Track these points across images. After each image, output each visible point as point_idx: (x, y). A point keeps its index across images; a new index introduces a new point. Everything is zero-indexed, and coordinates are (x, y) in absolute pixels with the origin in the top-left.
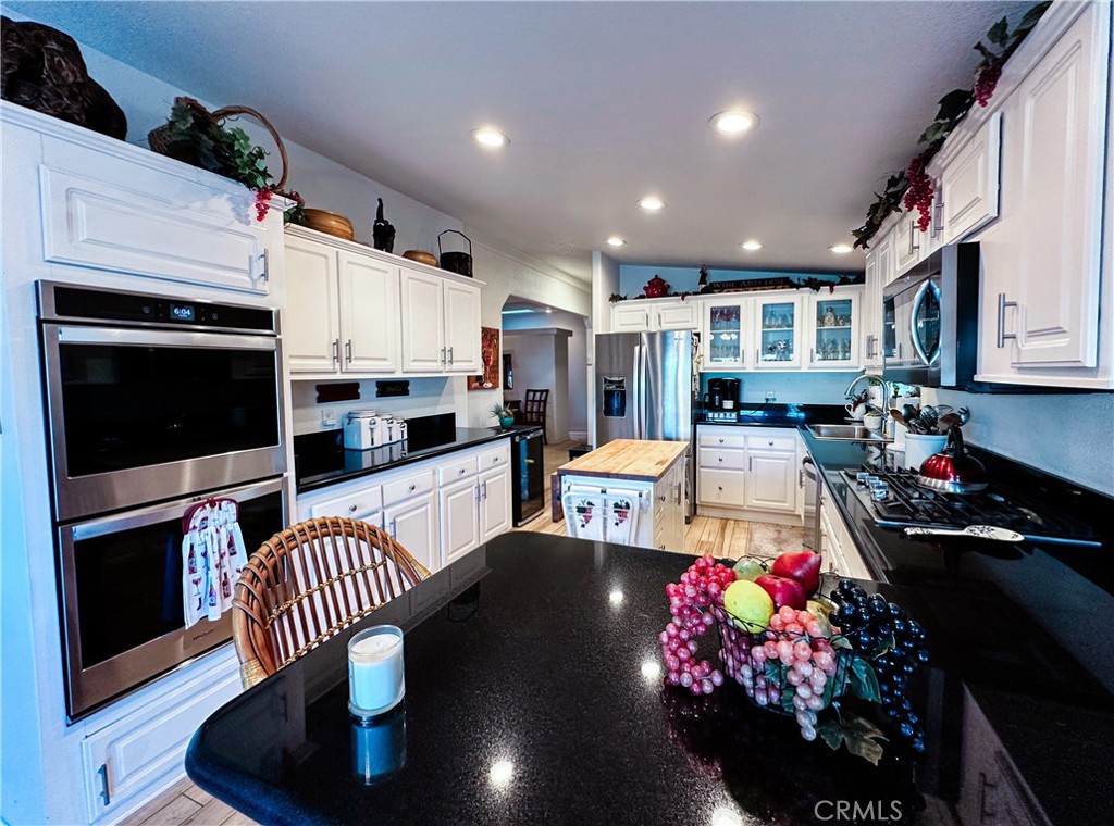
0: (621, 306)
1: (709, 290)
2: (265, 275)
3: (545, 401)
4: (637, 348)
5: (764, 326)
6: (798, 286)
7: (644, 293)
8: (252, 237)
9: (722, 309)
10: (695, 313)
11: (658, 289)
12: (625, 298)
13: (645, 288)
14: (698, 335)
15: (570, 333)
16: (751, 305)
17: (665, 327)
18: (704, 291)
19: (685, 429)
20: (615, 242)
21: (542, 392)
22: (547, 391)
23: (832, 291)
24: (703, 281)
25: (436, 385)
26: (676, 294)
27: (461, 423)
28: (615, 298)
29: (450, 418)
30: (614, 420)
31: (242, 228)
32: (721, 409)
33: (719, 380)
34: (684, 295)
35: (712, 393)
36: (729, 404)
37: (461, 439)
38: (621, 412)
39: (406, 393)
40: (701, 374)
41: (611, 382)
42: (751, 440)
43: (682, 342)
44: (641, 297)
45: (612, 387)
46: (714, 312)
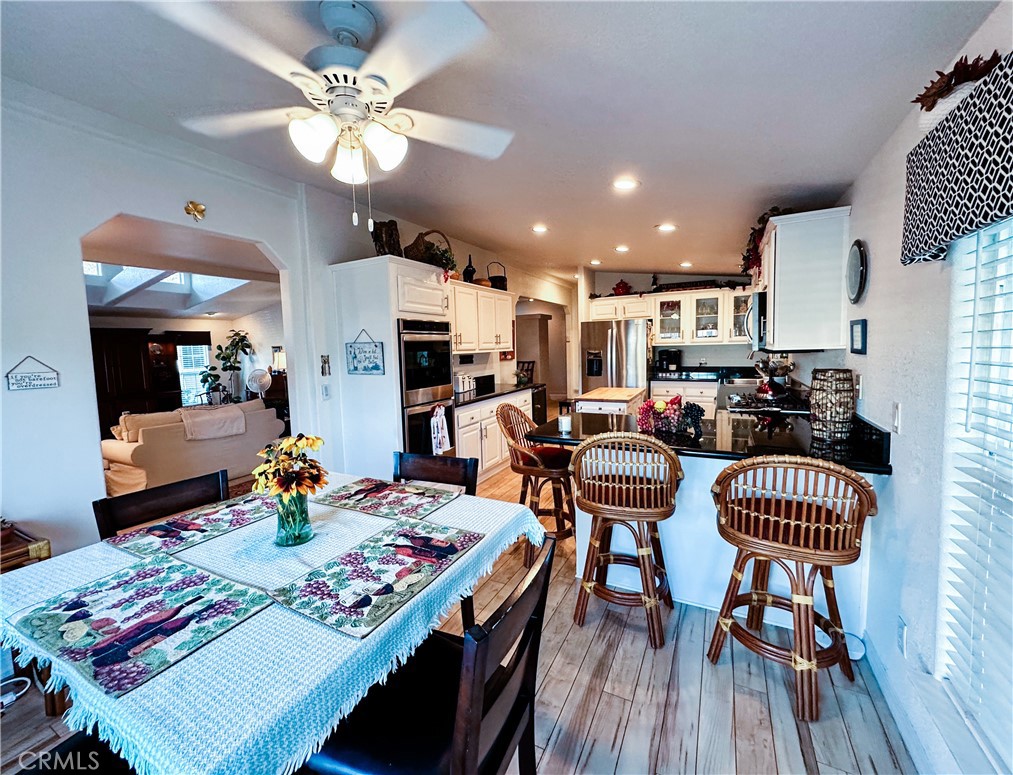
0: (597, 301)
1: (659, 289)
2: (447, 307)
3: (532, 370)
4: (610, 331)
5: (698, 313)
6: (720, 286)
7: (613, 292)
8: (442, 290)
9: (668, 303)
10: (648, 306)
11: (623, 289)
12: (600, 296)
13: (614, 289)
14: (651, 320)
15: (550, 317)
16: (688, 299)
17: (628, 315)
18: (655, 291)
19: (643, 383)
20: (595, 263)
21: (529, 363)
22: (533, 362)
23: (744, 289)
24: (654, 283)
25: (485, 357)
26: (636, 293)
27: (497, 381)
28: (593, 296)
29: (492, 377)
30: (593, 378)
31: (439, 286)
32: (667, 371)
33: (667, 351)
34: (641, 294)
35: (661, 361)
36: (673, 367)
37: (497, 390)
38: (599, 373)
39: (471, 362)
40: (654, 348)
41: (592, 354)
42: (687, 390)
43: (640, 327)
44: (611, 295)
45: (592, 357)
46: (662, 304)
